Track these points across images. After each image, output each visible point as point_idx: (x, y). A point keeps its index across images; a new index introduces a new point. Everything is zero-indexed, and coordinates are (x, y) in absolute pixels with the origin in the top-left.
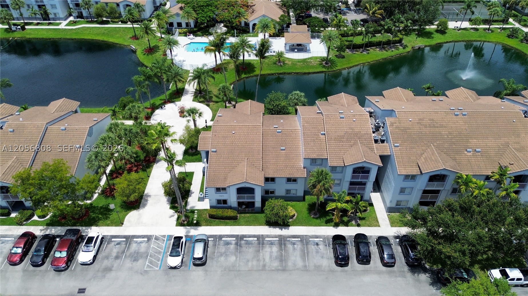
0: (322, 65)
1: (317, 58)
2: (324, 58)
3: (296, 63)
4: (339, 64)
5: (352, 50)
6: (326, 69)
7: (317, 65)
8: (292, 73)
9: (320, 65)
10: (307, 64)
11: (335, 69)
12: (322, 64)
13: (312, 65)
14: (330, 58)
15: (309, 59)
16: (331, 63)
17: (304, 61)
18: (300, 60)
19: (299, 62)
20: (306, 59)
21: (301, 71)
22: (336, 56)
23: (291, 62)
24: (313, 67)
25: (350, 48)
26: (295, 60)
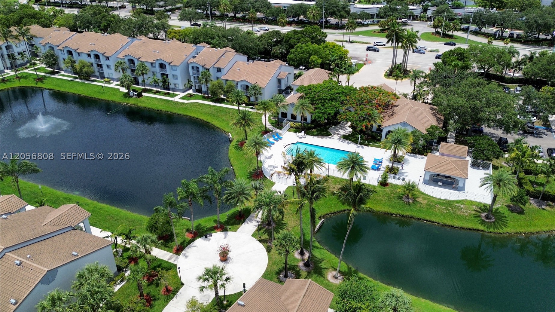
0: (479, 219)
1: (472, 203)
2: (485, 206)
3: (434, 204)
4: (510, 223)
5: (542, 201)
6: (484, 226)
7: (470, 215)
8: (424, 220)
9: (475, 217)
10: (453, 210)
11: (500, 231)
12: (479, 216)
13: (462, 213)
14: (497, 209)
15: (458, 202)
16: (496, 219)
17: (449, 204)
18: (442, 201)
19: (439, 203)
20: (453, 201)
21: (440, 221)
22: (508, 206)
23: (426, 201)
24: (462, 218)
25: (538, 198)
26: (435, 199)
